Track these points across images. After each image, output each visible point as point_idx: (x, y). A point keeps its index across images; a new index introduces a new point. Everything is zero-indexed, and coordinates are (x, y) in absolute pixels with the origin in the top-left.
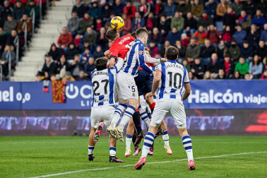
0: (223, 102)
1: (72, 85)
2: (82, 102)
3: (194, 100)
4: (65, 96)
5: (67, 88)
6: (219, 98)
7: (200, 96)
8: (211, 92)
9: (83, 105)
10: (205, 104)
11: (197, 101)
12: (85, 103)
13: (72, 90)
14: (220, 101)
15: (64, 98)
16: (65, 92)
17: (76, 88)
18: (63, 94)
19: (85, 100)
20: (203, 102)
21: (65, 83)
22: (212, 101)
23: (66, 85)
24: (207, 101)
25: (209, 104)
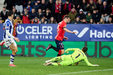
0: (111, 37)
1: (20, 26)
2: (26, 36)
3: (93, 36)
4: (16, 32)
5: (18, 27)
6: (109, 35)
7: (97, 34)
8: (104, 31)
9: (27, 38)
10: (100, 38)
11: (95, 37)
12: (28, 37)
13: (20, 29)
14: (109, 37)
15: (15, 34)
16: (16, 30)
17: (23, 28)
18: (15, 31)
19: (28, 35)
20: (99, 37)
21: (16, 25)
22: (104, 37)
23: (16, 26)
24: (101, 37)
25: (103, 38)
